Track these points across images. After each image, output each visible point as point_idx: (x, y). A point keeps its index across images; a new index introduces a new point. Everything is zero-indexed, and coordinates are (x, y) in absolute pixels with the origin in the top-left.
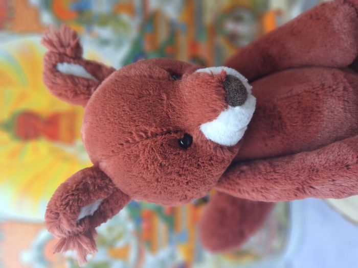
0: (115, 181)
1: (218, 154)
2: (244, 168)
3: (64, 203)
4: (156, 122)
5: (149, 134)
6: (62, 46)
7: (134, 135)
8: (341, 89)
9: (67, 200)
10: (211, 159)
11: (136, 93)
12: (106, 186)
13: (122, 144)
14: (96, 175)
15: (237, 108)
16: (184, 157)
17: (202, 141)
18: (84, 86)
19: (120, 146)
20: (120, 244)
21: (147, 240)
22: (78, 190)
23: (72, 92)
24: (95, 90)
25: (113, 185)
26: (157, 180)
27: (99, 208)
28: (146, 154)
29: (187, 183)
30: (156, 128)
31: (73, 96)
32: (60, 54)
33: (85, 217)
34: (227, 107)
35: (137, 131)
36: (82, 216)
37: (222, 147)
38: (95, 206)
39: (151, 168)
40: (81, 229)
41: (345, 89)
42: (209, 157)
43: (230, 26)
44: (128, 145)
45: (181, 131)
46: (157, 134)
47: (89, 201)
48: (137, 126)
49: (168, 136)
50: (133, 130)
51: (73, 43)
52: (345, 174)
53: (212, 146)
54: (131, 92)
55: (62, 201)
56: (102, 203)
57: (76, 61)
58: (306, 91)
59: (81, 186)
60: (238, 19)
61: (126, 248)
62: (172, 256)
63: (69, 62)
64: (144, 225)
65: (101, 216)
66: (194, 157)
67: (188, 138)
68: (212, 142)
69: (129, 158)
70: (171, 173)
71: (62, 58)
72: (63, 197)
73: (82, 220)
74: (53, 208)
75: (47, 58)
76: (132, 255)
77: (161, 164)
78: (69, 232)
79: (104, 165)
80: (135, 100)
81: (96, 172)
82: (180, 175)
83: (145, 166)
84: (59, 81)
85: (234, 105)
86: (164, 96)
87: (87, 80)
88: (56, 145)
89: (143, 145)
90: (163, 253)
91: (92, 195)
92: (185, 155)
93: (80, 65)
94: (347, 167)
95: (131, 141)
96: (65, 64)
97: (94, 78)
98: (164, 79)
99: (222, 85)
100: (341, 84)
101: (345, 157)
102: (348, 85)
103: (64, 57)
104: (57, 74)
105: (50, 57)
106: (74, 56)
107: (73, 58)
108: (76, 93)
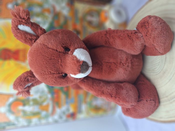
4: (55, 70)
30: (55, 72)
51: (26, 18)
65: (33, 85)
83: (49, 81)
89: (49, 76)
93: (29, 27)
94: (112, 96)
95: (45, 73)
96: (22, 25)
97: (34, 33)
98: (62, 52)
99: (80, 66)
100: (127, 64)
101: (113, 93)
102: (130, 64)
103: (22, 23)
104: (18, 31)
105: (15, 21)
106: (26, 22)
107: (26, 24)
108: (26, 41)
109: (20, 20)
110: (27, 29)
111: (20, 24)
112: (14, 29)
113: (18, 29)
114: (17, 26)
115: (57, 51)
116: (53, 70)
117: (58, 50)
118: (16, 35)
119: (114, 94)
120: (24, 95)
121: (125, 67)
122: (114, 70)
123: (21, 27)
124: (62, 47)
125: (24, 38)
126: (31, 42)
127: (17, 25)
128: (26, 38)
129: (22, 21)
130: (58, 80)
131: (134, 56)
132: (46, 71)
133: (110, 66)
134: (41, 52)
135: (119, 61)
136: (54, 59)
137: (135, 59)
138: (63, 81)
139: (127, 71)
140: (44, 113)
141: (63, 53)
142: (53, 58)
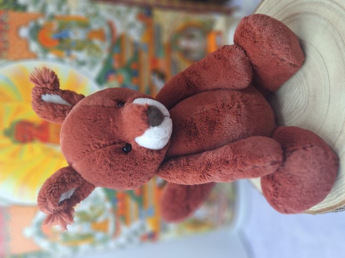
0: (83, 176)
1: (149, 156)
2: (173, 162)
3: (49, 191)
4: (105, 137)
5: (101, 146)
6: (44, 83)
7: (92, 146)
8: (236, 106)
9: (51, 190)
10: (144, 159)
11: (92, 118)
12: (78, 179)
13: (84, 153)
14: (70, 172)
15: (155, 128)
16: (125, 159)
17: (138, 148)
18: (60, 110)
19: (83, 154)
20: (101, 219)
21: (122, 216)
22: (58, 183)
23: (52, 115)
24: (68, 113)
25: (82, 178)
26: (109, 175)
27: (74, 193)
28: (100, 158)
29: (130, 175)
30: (106, 141)
31: (53, 118)
32: (43, 88)
33: (65, 200)
34: (149, 127)
35: (93, 144)
36: (62, 199)
37: (152, 151)
38: (71, 193)
39: (104, 167)
40: (61, 208)
41: (239, 107)
42: (143, 158)
43: (184, 43)
44: (88, 153)
45: (123, 142)
46: (107, 145)
47: (66, 190)
48: (93, 140)
49: (114, 146)
50: (91, 143)
51: (52, 80)
52: (226, 167)
53: (144, 151)
54: (89, 118)
55: (48, 190)
56: (76, 190)
57: (55, 92)
58: (212, 109)
59: (60, 180)
60: (191, 37)
61: (106, 223)
62: (143, 227)
63: (49, 94)
64: (119, 204)
65: (76, 199)
66: (133, 158)
67: (129, 146)
68: (144, 148)
69: (89, 161)
70: (117, 170)
71: (45, 91)
72: (48, 188)
73: (62, 202)
74: (42, 195)
75: (34, 92)
76: (111, 227)
77: (110, 164)
78: (54, 210)
79: (74, 165)
80: (92, 123)
81: (70, 170)
82: (124, 171)
83: (100, 166)
84: (43, 108)
85: (153, 126)
86: (111, 120)
87: (63, 106)
88: (47, 146)
89: (97, 153)
90: (135, 225)
91: (68, 186)
92: (126, 158)
93: (58, 95)
94: (227, 162)
95: (90, 150)
96: (47, 95)
97: (68, 103)
98: (112, 107)
99: (145, 114)
100: (236, 103)
101: (227, 156)
102: (241, 103)
103: (47, 90)
104: (42, 103)
105: (36, 90)
106: (53, 89)
107: (53, 91)
108: (55, 115)
109: (44, 86)
110: (56, 98)
111: (45, 94)
112: (35, 102)
113: (42, 100)
114: (40, 97)
115: (103, 106)
116: (102, 140)
117: (106, 105)
118: (39, 110)
119: (229, 157)
120: (59, 218)
121: (234, 110)
122: (217, 121)
123: (46, 98)
124: (112, 100)
125: (51, 110)
126: (63, 115)
127: (39, 94)
128: (55, 110)
129: (47, 88)
130: (117, 159)
131: (243, 91)
132: (91, 144)
133: (207, 117)
134: (78, 116)
135: (220, 104)
136: (101, 119)
137: (248, 95)
138: (127, 160)
139: (240, 115)
140: (99, 235)
141: (116, 108)
142: (98, 118)
